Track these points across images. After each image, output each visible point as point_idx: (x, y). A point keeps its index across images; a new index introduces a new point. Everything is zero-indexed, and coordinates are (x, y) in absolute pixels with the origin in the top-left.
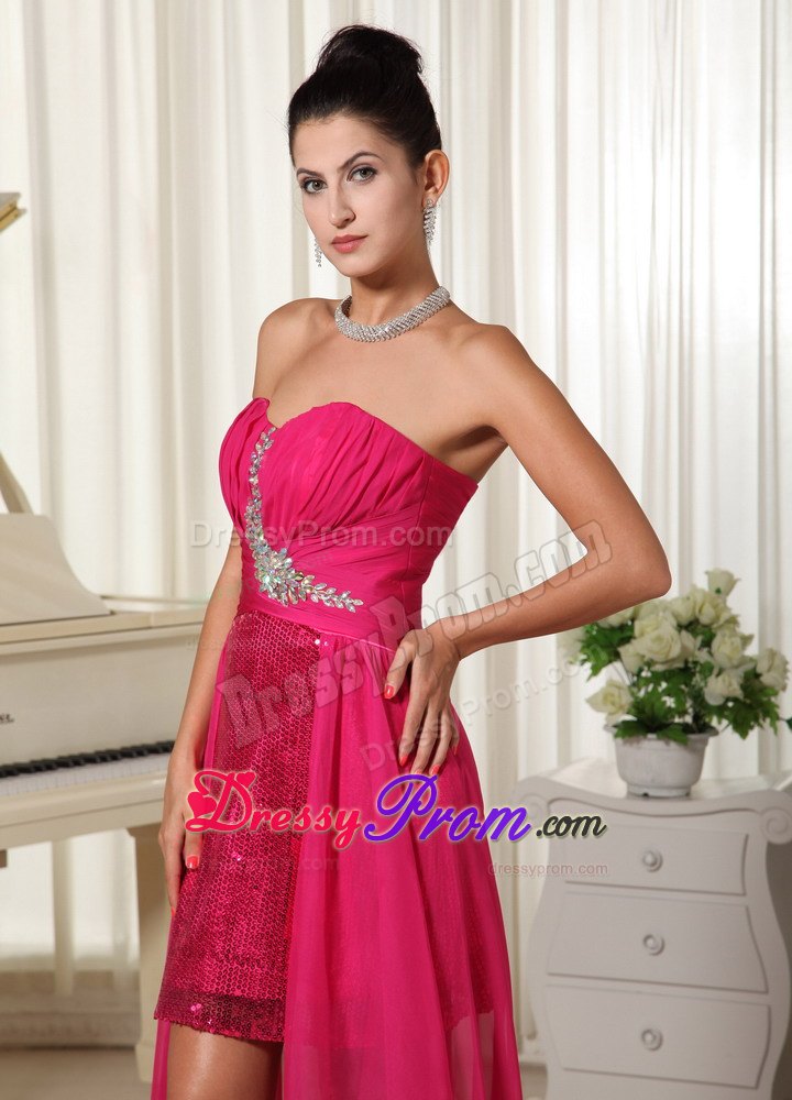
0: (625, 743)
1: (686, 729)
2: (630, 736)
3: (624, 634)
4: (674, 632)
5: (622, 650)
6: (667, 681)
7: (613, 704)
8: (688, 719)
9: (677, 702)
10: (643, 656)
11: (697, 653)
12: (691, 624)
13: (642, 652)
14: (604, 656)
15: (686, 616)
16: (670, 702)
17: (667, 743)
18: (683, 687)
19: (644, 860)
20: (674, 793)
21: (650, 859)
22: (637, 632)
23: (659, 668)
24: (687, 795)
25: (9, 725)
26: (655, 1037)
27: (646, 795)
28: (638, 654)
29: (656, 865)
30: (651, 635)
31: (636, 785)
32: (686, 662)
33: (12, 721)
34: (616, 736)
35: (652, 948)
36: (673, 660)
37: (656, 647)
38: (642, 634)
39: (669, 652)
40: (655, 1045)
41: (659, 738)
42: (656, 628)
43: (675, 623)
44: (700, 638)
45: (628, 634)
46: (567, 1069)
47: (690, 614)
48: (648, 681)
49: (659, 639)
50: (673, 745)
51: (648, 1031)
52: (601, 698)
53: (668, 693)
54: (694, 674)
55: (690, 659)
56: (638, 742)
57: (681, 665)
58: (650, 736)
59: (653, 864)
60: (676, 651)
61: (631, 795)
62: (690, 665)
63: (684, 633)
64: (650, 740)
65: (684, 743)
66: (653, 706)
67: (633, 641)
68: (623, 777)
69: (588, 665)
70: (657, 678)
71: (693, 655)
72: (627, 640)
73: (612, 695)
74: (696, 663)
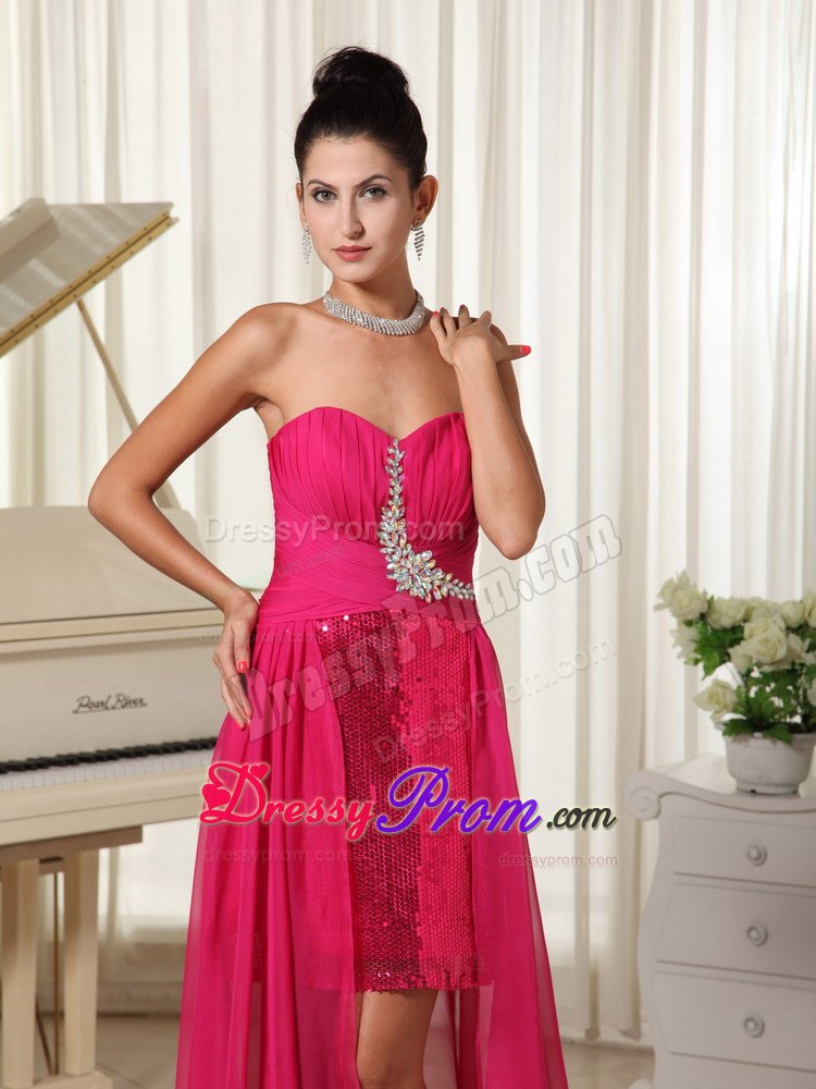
0: (734, 741)
1: (794, 728)
2: (737, 734)
3: (734, 635)
4: (782, 635)
5: (731, 651)
6: (776, 681)
7: (718, 703)
8: (797, 719)
9: (785, 702)
10: (751, 658)
11: (803, 655)
12: (800, 627)
13: (750, 653)
14: (716, 656)
15: (795, 620)
16: (778, 702)
17: (774, 743)
18: (790, 688)
19: (748, 855)
20: (781, 790)
21: (754, 853)
22: (746, 633)
23: (767, 669)
24: (795, 793)
25: (143, 709)
26: (756, 1025)
27: (753, 792)
28: (746, 655)
29: (761, 858)
30: (760, 636)
31: (744, 782)
32: (793, 664)
33: (146, 705)
34: (724, 734)
35: (757, 939)
36: (780, 662)
37: (763, 649)
38: (751, 636)
39: (775, 654)
40: (757, 1033)
41: (764, 737)
42: (765, 631)
43: (783, 626)
44: (808, 641)
45: (739, 635)
46: (674, 1053)
47: (799, 616)
48: (757, 681)
49: (766, 641)
50: (780, 744)
51: (751, 1019)
52: (706, 697)
53: (776, 693)
54: (800, 676)
55: (797, 661)
56: (746, 740)
57: (788, 667)
58: (758, 734)
59: (758, 858)
60: (781, 653)
61: (741, 791)
62: (798, 667)
63: (792, 636)
64: (757, 738)
65: (788, 742)
66: (760, 706)
67: (743, 643)
68: (733, 774)
69: (701, 665)
70: (766, 678)
71: (800, 657)
72: (737, 641)
73: (717, 694)
74: (802, 665)
